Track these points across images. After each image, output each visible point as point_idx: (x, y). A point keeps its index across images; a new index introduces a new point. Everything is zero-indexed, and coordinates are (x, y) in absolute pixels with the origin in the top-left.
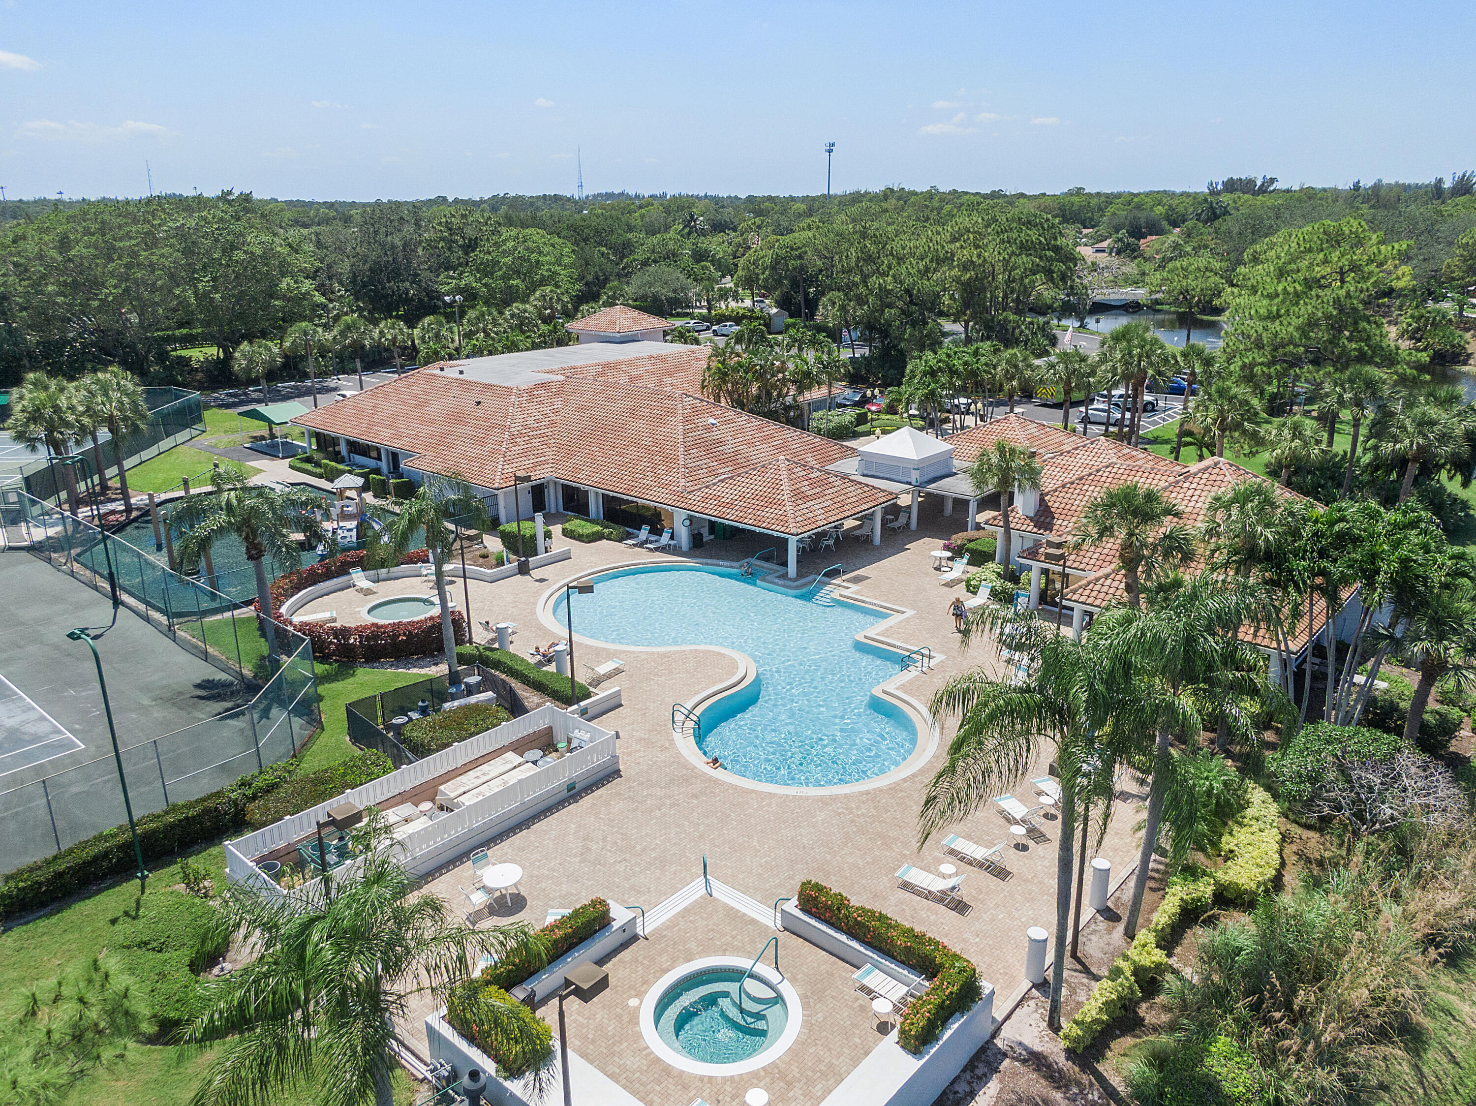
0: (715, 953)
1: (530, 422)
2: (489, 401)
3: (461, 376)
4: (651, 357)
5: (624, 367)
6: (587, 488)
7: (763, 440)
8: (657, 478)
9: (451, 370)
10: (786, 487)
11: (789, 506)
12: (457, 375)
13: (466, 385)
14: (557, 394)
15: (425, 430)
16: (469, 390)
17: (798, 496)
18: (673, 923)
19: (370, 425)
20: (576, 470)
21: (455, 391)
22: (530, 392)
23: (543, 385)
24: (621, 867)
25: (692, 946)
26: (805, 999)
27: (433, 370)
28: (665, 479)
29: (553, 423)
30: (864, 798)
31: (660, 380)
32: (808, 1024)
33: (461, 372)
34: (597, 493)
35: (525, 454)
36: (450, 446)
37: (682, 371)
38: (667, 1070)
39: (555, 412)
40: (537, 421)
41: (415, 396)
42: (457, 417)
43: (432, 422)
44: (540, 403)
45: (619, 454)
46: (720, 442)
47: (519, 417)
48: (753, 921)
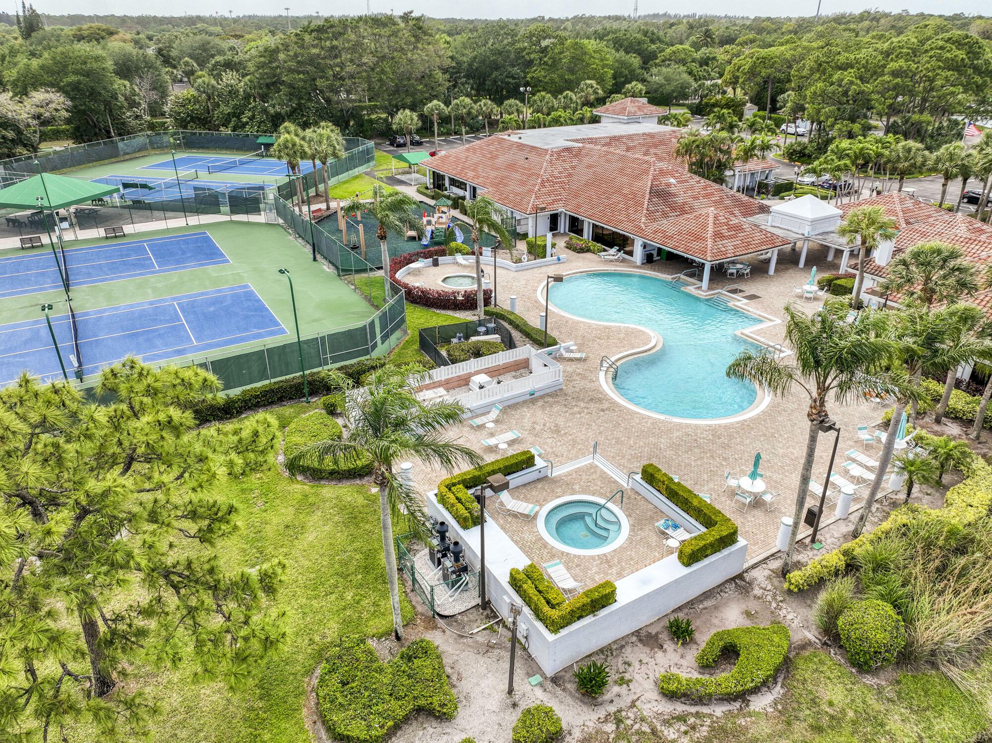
0: (589, 494)
1: (556, 173)
2: (533, 157)
3: (519, 141)
4: (644, 134)
5: (624, 140)
6: (583, 218)
7: (706, 196)
8: (628, 215)
9: (514, 137)
10: (710, 229)
11: (710, 242)
12: (517, 140)
13: (521, 147)
14: (576, 156)
15: (493, 174)
16: (522, 150)
17: (718, 235)
18: (569, 474)
19: (463, 169)
20: (579, 206)
21: (514, 150)
22: (559, 153)
23: (568, 149)
24: (549, 441)
25: (577, 487)
26: (632, 526)
27: (504, 136)
28: (633, 217)
29: (570, 175)
30: (708, 428)
31: (648, 150)
32: (630, 540)
33: (520, 138)
34: (589, 223)
35: (549, 194)
36: (506, 185)
37: (665, 145)
38: (545, 545)
39: (573, 167)
40: (560, 173)
41: (491, 152)
42: (511, 167)
43: (498, 169)
44: (564, 161)
45: (608, 198)
46: (674, 195)
47: (549, 170)
48: (615, 482)
